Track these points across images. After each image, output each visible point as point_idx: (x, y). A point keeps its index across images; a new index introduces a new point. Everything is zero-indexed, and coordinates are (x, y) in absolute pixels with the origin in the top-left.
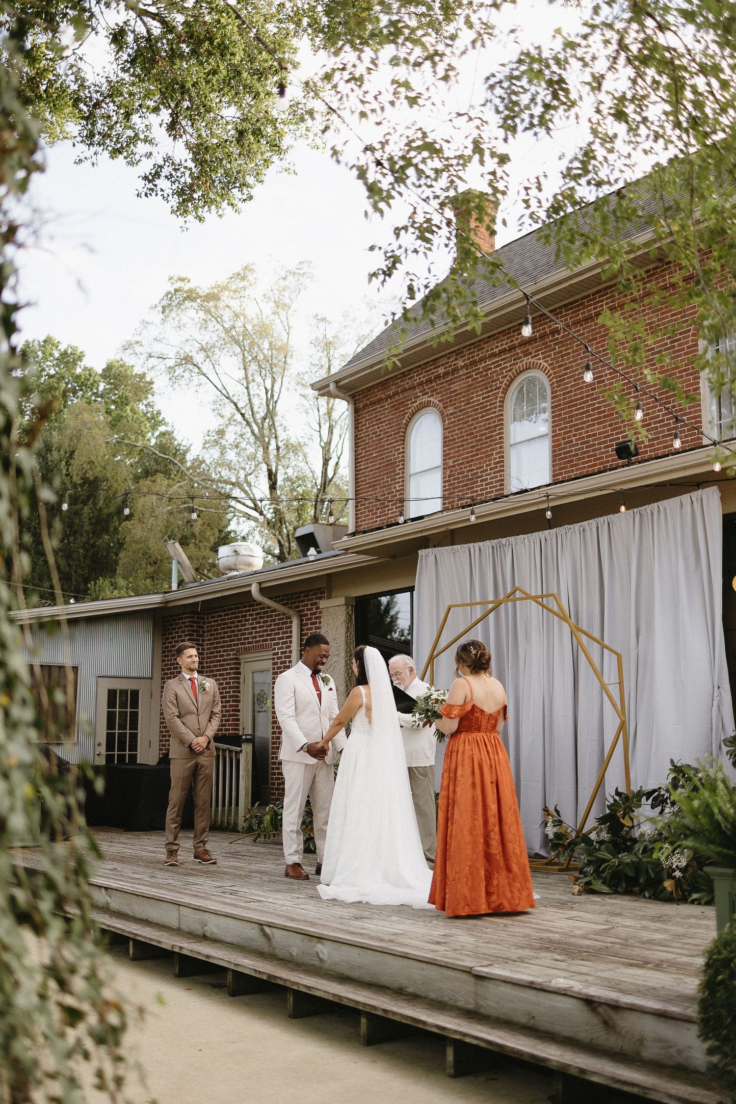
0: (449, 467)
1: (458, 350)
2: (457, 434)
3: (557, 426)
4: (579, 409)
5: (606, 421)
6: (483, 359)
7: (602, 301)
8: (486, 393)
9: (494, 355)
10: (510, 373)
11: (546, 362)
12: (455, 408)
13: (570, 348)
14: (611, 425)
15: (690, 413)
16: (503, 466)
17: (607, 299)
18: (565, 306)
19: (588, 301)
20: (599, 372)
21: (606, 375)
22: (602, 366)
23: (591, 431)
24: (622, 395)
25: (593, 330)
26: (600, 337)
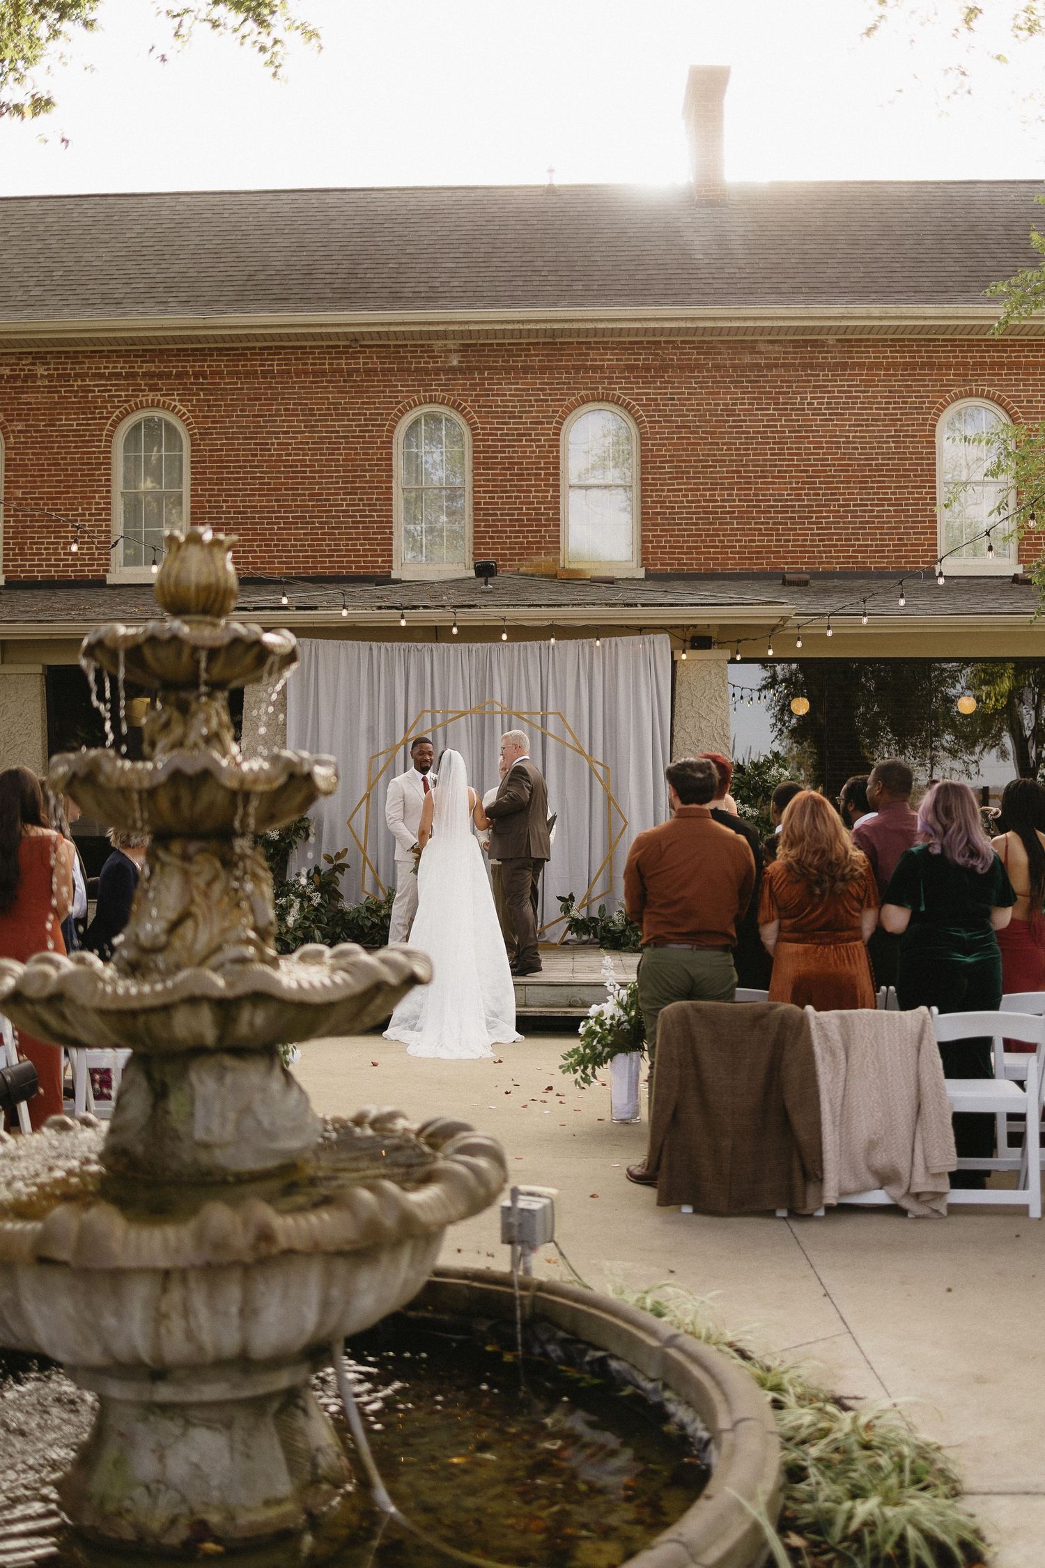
0: (16, 499)
1: (36, 353)
2: (29, 459)
3: (199, 484)
4: (232, 473)
5: (272, 495)
6: (82, 376)
7: (273, 360)
8: (83, 419)
9: (101, 376)
10: (126, 405)
11: (184, 406)
12: (27, 426)
13: (222, 400)
14: (276, 501)
15: (381, 510)
16: (109, 515)
17: (278, 360)
18: (217, 349)
19: (251, 354)
20: (263, 438)
21: (273, 444)
22: (268, 433)
23: (250, 501)
24: (294, 472)
25: (256, 389)
26: (265, 399)
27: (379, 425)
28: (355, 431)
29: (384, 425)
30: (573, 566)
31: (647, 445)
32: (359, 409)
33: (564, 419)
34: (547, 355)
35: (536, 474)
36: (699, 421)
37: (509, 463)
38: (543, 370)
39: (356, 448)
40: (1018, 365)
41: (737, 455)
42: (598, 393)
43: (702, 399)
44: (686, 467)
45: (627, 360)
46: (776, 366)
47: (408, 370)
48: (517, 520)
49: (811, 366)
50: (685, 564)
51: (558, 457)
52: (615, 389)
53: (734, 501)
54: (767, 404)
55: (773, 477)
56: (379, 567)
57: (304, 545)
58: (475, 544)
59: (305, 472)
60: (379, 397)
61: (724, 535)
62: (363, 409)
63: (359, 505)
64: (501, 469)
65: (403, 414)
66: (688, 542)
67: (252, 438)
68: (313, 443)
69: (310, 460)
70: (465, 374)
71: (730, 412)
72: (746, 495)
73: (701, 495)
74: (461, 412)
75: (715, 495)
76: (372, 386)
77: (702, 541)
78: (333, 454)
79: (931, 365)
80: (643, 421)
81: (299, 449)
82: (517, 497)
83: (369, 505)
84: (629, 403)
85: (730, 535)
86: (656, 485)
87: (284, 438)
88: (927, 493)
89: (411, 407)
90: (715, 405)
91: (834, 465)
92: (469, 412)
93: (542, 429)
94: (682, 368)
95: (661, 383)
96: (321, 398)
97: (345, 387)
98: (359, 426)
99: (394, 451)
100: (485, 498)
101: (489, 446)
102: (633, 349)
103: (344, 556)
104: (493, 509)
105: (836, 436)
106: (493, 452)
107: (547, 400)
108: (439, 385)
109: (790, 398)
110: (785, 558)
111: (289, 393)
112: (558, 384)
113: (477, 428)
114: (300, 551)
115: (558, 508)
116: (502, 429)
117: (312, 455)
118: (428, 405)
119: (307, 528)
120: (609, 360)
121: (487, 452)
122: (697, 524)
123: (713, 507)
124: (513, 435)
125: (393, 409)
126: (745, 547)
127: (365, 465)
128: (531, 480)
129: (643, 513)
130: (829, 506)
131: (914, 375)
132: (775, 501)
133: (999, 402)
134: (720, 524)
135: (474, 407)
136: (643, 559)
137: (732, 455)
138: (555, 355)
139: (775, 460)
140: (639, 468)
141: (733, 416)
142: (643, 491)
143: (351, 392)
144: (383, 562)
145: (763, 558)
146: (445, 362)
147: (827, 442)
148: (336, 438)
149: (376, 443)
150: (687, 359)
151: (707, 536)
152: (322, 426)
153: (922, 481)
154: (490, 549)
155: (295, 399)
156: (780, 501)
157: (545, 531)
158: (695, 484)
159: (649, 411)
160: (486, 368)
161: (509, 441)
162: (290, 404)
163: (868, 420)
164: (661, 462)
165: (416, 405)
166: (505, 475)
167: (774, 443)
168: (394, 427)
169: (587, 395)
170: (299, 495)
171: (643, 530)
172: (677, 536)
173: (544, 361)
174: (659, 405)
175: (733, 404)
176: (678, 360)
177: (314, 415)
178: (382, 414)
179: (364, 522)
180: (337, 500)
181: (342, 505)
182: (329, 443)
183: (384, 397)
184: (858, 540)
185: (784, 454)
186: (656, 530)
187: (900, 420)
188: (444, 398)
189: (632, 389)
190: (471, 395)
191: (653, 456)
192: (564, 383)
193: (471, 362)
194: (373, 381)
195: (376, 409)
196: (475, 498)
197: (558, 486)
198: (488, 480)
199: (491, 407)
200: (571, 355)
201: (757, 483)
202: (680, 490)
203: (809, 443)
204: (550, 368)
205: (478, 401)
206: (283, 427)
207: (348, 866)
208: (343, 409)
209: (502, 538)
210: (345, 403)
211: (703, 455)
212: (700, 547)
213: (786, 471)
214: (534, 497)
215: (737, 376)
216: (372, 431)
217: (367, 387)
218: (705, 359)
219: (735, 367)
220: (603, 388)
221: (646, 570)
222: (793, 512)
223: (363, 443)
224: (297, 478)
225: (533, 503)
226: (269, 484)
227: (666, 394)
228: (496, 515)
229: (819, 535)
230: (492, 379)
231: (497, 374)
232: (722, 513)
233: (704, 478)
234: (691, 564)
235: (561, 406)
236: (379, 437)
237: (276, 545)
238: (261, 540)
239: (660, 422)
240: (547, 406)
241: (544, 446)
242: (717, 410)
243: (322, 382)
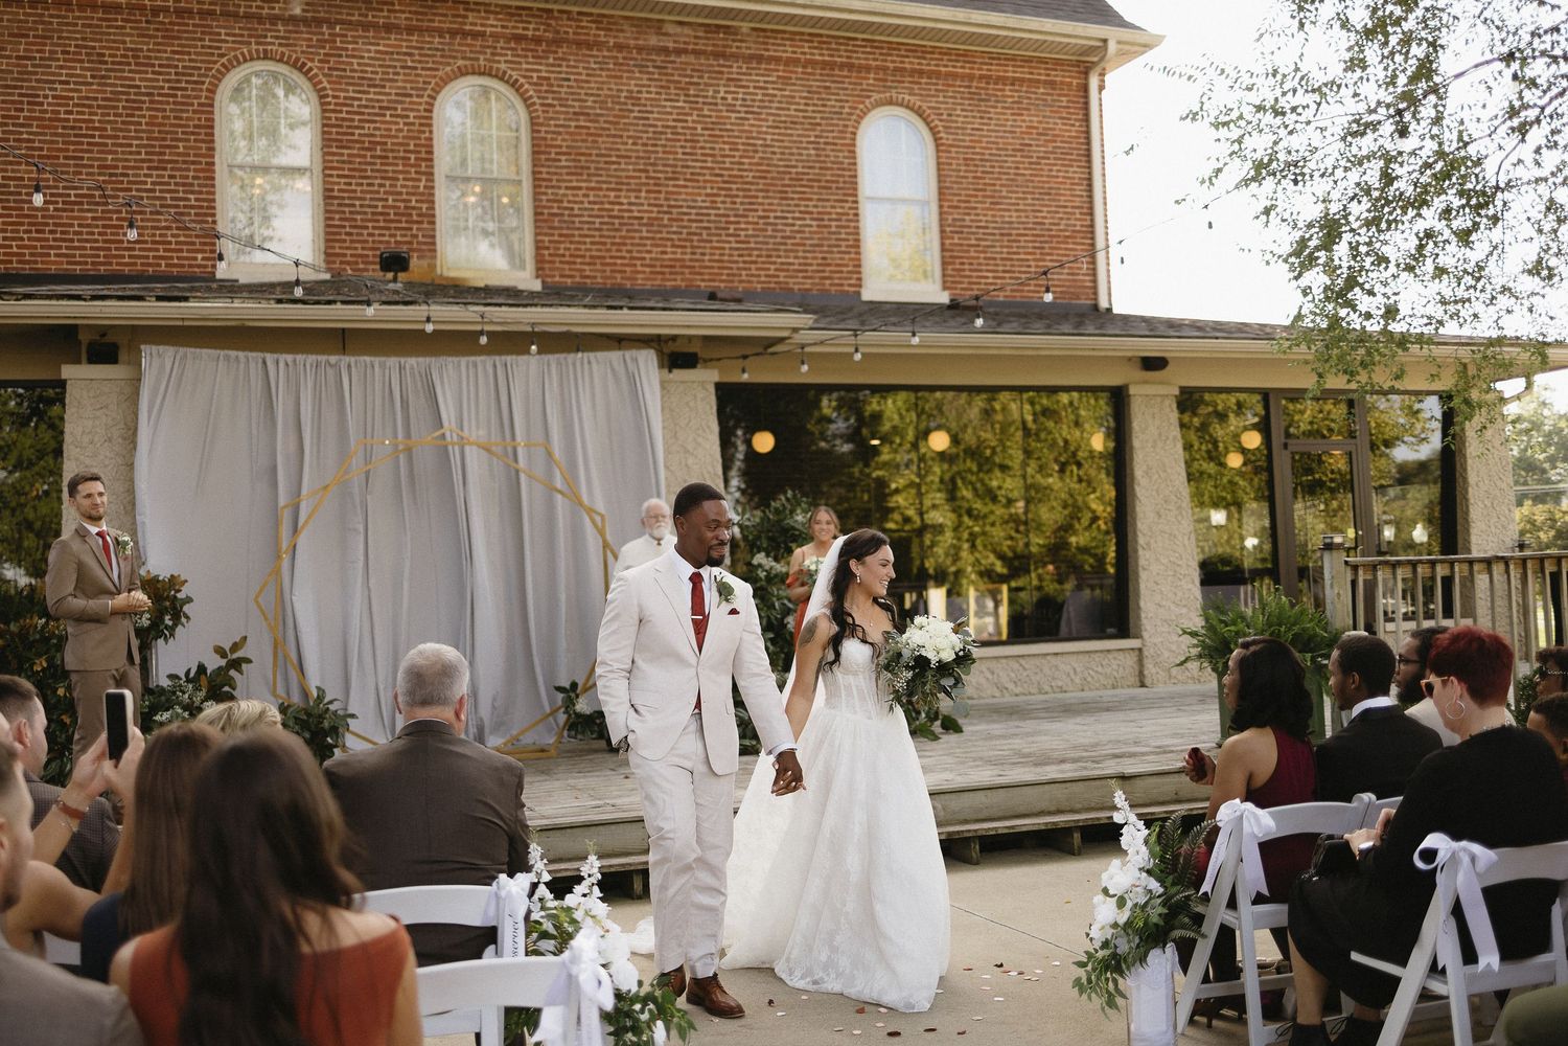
5: (44, 165)
20: (33, 88)
21: (46, 97)
22: (37, 81)
23: (13, 171)
24: (76, 136)
25: (20, 21)
26: (34, 36)
27: (195, 82)
28: (163, 88)
29: (203, 83)
30: (452, 274)
31: (539, 131)
32: (167, 59)
33: (438, 93)
34: (416, 13)
35: (403, 158)
36: (601, 108)
37: (370, 142)
38: (410, 30)
39: (165, 110)
40: (938, 75)
41: (645, 151)
42: (479, 66)
43: (603, 83)
44: (587, 161)
45: (513, 27)
46: (685, 51)
47: (236, 15)
48: (381, 214)
49: (723, 55)
50: (588, 277)
51: (431, 139)
52: (499, 62)
53: (642, 205)
54: (676, 95)
55: (685, 180)
56: (199, 266)
57: (93, 233)
58: (327, 241)
59: (93, 136)
60: (196, 47)
61: (632, 244)
62: (173, 59)
63: (169, 184)
64: (359, 149)
65: (228, 70)
66: (590, 250)
67: (15, 87)
68: (104, 99)
69: (99, 121)
70: (310, 26)
71: (636, 101)
72: (655, 199)
73: (605, 196)
74: (306, 74)
75: (619, 197)
76: (186, 32)
77: (609, 250)
78: (133, 116)
79: (850, 67)
80: (534, 104)
81: (84, 106)
82: (380, 185)
83: (184, 185)
84: (517, 80)
85: (639, 245)
86: (551, 180)
87: (62, 90)
88: (850, 208)
89: (239, 63)
90: (618, 90)
91: (751, 171)
92: (316, 75)
93: (411, 103)
94: (579, 44)
95: (555, 59)
96: (114, 41)
97: (148, 29)
98: (168, 81)
99: (217, 117)
100: (339, 183)
101: (343, 119)
102: (520, 15)
103: (150, 250)
104: (349, 198)
105: (753, 138)
106: (349, 127)
107: (416, 68)
108: (277, 38)
109: (702, 90)
110: (701, 274)
111: (70, 32)
112: (429, 49)
113: (327, 96)
114: (87, 241)
115: (433, 202)
116: (360, 99)
117: (103, 115)
118: (261, 62)
119: (96, 211)
120: (492, 26)
121: (341, 126)
122: (600, 230)
123: (620, 210)
124: (373, 107)
125: (215, 62)
126: (656, 259)
127: (177, 133)
128: (397, 165)
129: (536, 214)
130: (746, 216)
131: (833, 76)
132: (689, 207)
133: (920, 113)
134: (628, 231)
135: (323, 68)
136: (538, 269)
137: (638, 151)
138: (426, 14)
139: (687, 160)
140: (530, 159)
141: (639, 105)
142: (535, 187)
143: (157, 37)
144: (203, 259)
145: (676, 273)
146: (285, 9)
147: (743, 144)
148: (135, 94)
149: (193, 105)
150: (585, 34)
151: (613, 244)
152: (116, 78)
153: (845, 195)
154: (347, 248)
155: (77, 39)
156: (693, 207)
157: (418, 229)
158: (598, 182)
159: (540, 91)
160: (339, 22)
161: (369, 114)
162: (70, 45)
163: (785, 122)
164: (557, 154)
165: (245, 61)
166: (365, 156)
167: (686, 141)
168: (217, 86)
169: (466, 66)
170: (84, 166)
171: (537, 234)
172: (579, 243)
173: (411, 19)
174: (552, 85)
175: (638, 92)
176: (574, 33)
177: (106, 63)
178: (200, 68)
179: (177, 206)
180: (138, 175)
181: (146, 183)
182: (127, 101)
183: (203, 47)
184: (779, 257)
185: (696, 154)
186: (553, 235)
187: (819, 124)
188: (283, 54)
189: (520, 63)
190: (319, 54)
191: (546, 146)
192: (437, 49)
193: (319, 12)
194: (188, 25)
195: (190, 60)
196: (325, 182)
197: (432, 174)
198: (343, 162)
199: (345, 70)
200: (445, 15)
201: (667, 186)
202: (580, 188)
203: (724, 143)
204: (420, 30)
205: (329, 62)
206: (61, 75)
207: (249, 661)
208: (145, 57)
209: (362, 235)
210: (149, 50)
211: (606, 149)
212: (604, 257)
213: (699, 174)
214: (402, 186)
215: (642, 60)
216: (186, 89)
217: (178, 31)
218: (605, 36)
219: (640, 49)
220: (485, 59)
221: (543, 282)
222: (708, 221)
223: (174, 103)
224: (82, 143)
225: (401, 193)
226: (41, 149)
227: (560, 73)
228: (354, 205)
229: (737, 249)
230: (346, 36)
231: (351, 30)
232: (629, 218)
233: (608, 176)
234: (595, 277)
235: (435, 77)
236: (196, 97)
237: (51, 232)
238: (29, 224)
239: (554, 106)
240: (417, 75)
241: (413, 124)
242: (619, 97)
243: (116, 20)
